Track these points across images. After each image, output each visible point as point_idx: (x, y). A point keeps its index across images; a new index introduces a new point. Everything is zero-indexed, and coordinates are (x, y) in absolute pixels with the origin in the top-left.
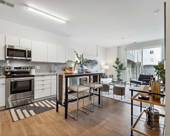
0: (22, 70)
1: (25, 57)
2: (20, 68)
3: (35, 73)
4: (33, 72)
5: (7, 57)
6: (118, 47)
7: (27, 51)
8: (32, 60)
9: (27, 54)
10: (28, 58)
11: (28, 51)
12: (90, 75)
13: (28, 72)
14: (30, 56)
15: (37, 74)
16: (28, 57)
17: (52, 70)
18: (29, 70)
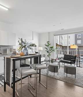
6: (49, 33)
12: (31, 58)
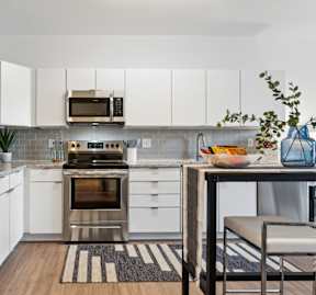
0: (105, 149)
1: (108, 115)
2: (99, 145)
3: (138, 158)
4: (132, 157)
5: (70, 119)
7: (112, 99)
8: (127, 124)
9: (112, 108)
10: (116, 119)
11: (115, 99)
13: (120, 157)
14: (119, 112)
15: (144, 162)
16: (115, 115)
17: (190, 150)
18: (120, 150)
